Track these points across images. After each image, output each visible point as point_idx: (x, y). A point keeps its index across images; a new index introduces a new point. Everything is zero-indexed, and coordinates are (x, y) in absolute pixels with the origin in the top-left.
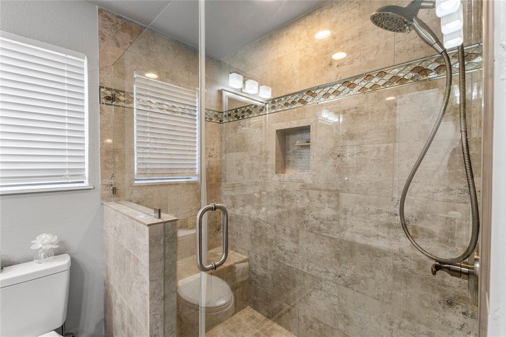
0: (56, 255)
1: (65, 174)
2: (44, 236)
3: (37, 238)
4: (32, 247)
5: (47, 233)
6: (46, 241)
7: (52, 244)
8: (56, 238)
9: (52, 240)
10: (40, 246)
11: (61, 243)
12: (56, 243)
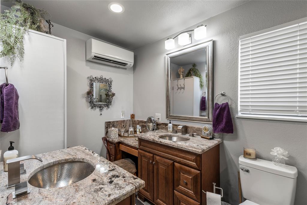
0: (287, 164)
1: (296, 110)
2: (278, 149)
3: (275, 148)
4: (271, 153)
5: (281, 148)
6: (279, 152)
7: (283, 155)
8: (287, 152)
9: (284, 153)
10: (276, 154)
11: (290, 157)
12: (287, 156)
